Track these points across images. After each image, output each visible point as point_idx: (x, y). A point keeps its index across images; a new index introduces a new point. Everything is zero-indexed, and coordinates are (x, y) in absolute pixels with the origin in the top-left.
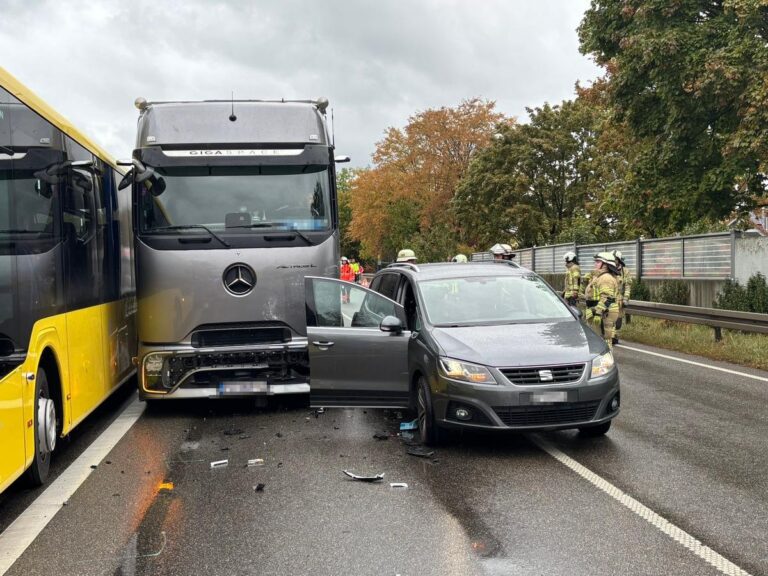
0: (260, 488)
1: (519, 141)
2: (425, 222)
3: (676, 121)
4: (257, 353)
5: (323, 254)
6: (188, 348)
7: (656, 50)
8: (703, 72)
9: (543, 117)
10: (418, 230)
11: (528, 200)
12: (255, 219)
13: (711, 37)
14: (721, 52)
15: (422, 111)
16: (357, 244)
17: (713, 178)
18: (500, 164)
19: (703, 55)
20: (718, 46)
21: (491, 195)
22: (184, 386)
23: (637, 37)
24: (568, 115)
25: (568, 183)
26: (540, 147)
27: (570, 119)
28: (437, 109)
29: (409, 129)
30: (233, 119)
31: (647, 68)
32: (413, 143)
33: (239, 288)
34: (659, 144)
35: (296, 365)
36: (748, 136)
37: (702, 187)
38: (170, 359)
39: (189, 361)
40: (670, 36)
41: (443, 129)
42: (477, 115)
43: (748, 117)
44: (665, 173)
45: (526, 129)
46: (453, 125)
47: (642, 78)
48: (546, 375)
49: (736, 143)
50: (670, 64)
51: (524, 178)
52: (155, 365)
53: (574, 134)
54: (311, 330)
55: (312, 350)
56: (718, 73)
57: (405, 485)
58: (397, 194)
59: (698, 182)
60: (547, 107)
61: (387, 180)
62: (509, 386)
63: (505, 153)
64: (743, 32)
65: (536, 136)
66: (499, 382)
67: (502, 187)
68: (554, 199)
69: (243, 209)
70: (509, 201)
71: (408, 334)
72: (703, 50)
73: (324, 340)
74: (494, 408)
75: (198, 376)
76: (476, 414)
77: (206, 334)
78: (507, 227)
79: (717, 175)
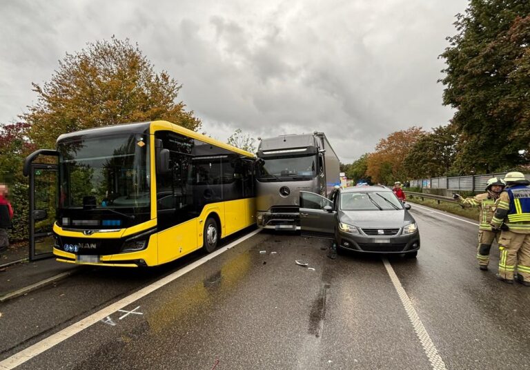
0: (265, 263)
1: (428, 140)
2: (394, 170)
3: (487, 127)
4: (290, 216)
5: (313, 183)
6: (269, 213)
7: (473, 101)
8: (498, 105)
9: (440, 131)
10: (392, 172)
11: (434, 161)
12: (290, 172)
13: (502, 91)
14: (508, 97)
15: (394, 132)
16: (370, 177)
17: (507, 149)
18: (421, 149)
19: (498, 99)
20: (507, 94)
21: (418, 160)
22: (269, 224)
23: (464, 96)
24: (450, 129)
25: (451, 154)
26: (438, 142)
27: (451, 131)
28: (399, 131)
29: (388, 139)
30: (285, 141)
31: (472, 108)
32: (390, 143)
33: (284, 194)
34: (479, 137)
35: (297, 221)
36: (522, 131)
37: (501, 153)
38: (264, 216)
39: (270, 217)
40: (481, 94)
41: (402, 137)
42: (415, 132)
43: (522, 123)
44: (482, 148)
45: (432, 136)
46: (405, 135)
47: (471, 112)
48: (381, 232)
49: (516, 134)
50: (482, 105)
51: (432, 153)
52: (260, 218)
53: (453, 136)
54: (301, 209)
55: (301, 217)
56: (506, 106)
57: (314, 269)
58: (384, 160)
59: (499, 151)
60: (441, 127)
61: (380, 156)
62: (365, 235)
63: (423, 145)
64: (519, 88)
65: (436, 138)
66: (360, 233)
67: (422, 157)
68: (445, 160)
69: (287, 169)
70: (425, 162)
71: (335, 212)
72: (498, 97)
73: (305, 212)
74: (358, 243)
75: (272, 222)
76: (351, 245)
77: (275, 209)
78: (425, 171)
79: (509, 148)
